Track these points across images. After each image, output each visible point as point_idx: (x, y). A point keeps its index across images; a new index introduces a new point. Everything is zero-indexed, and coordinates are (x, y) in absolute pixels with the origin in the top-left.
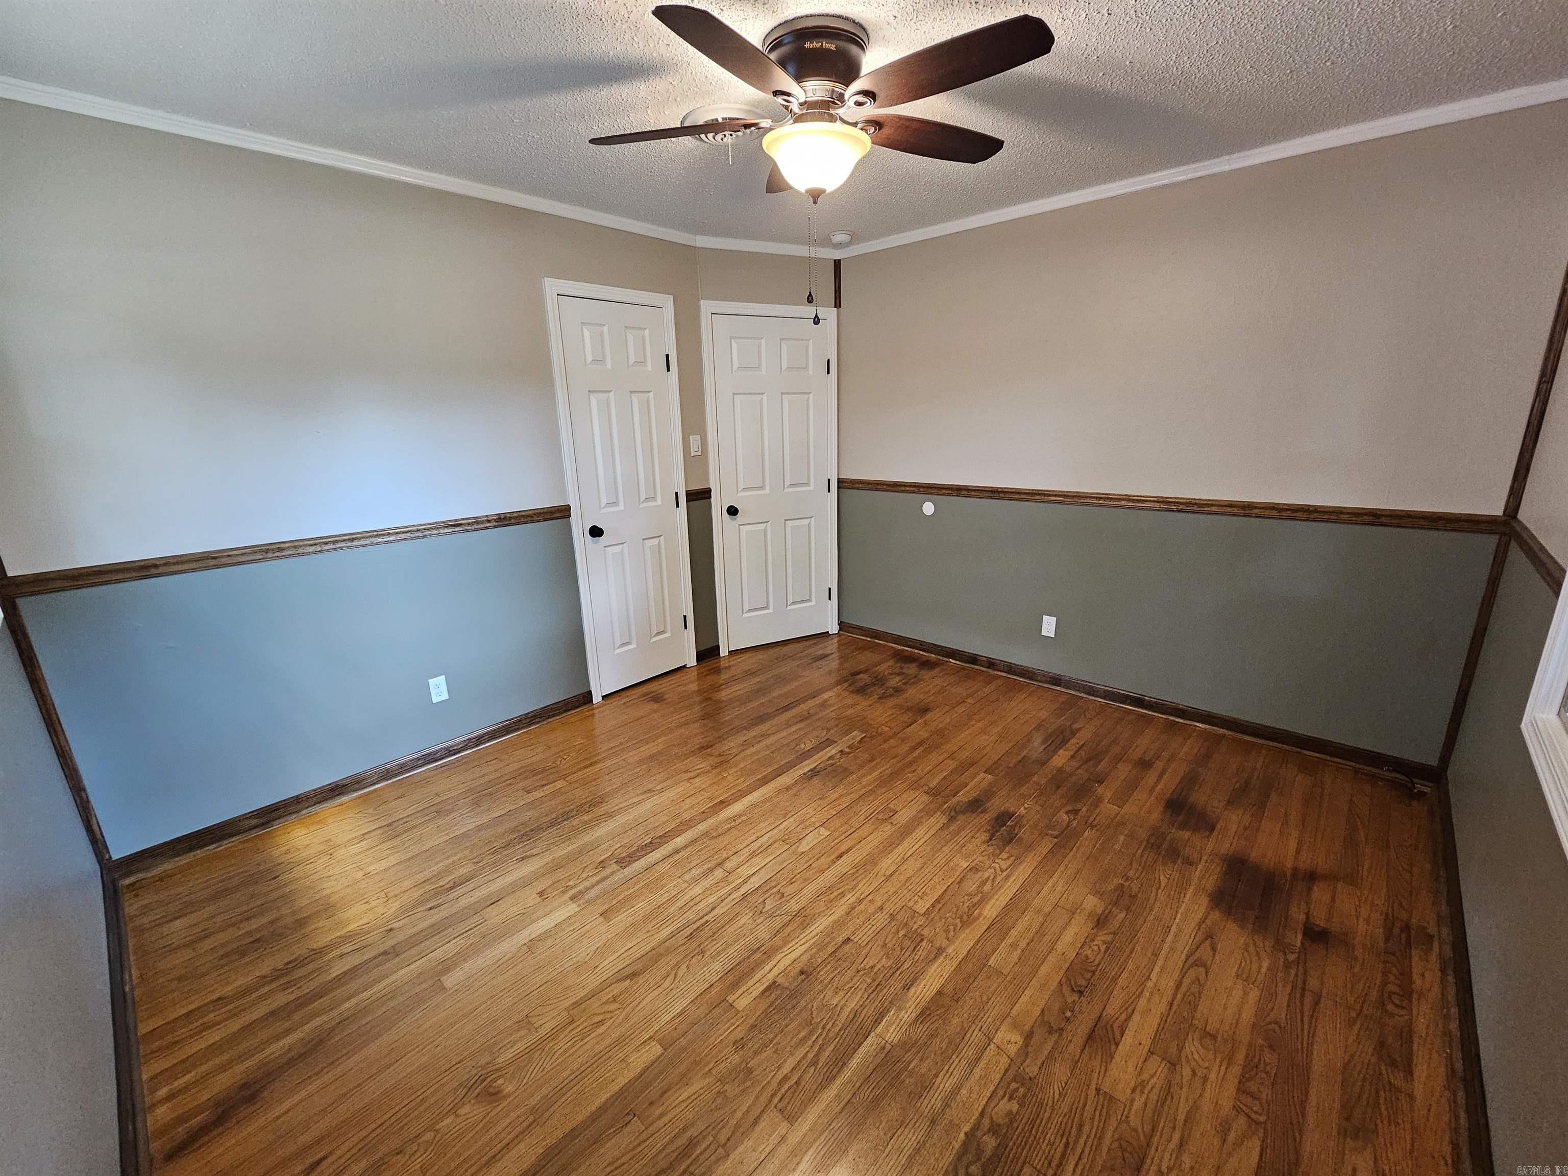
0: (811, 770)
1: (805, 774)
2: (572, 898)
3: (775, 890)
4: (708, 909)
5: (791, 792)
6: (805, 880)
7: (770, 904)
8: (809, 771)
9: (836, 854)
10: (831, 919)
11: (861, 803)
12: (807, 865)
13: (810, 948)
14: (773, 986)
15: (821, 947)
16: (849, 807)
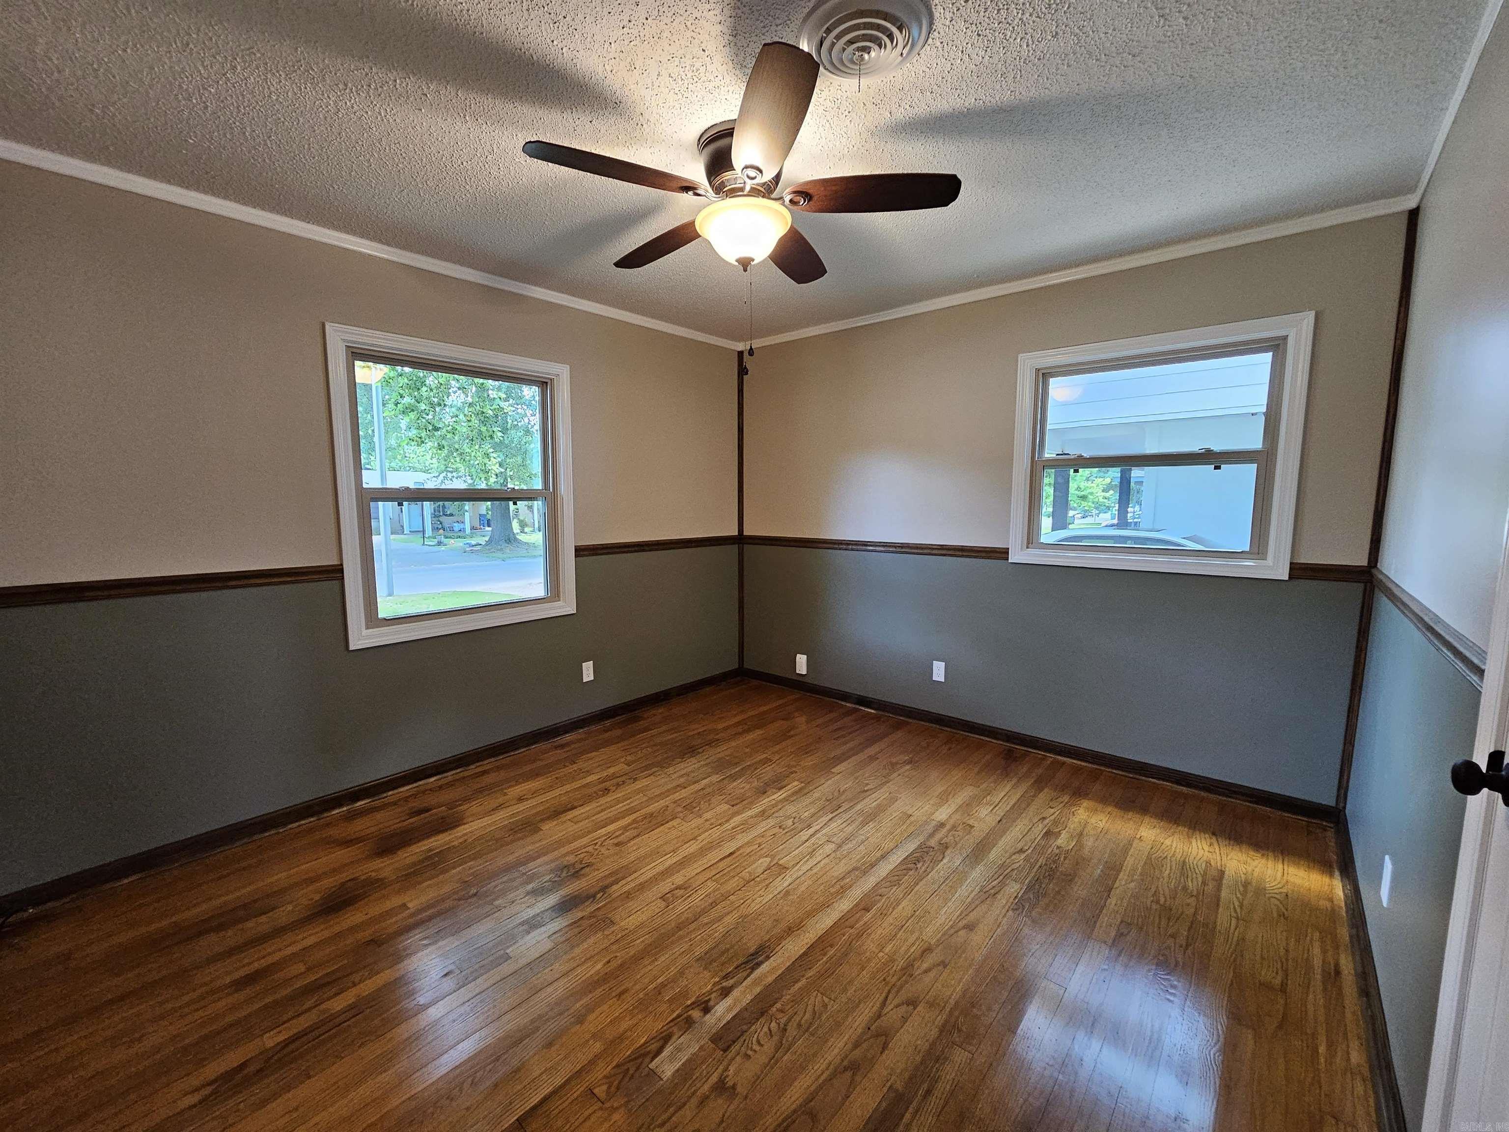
0: (759, 964)
1: (768, 958)
2: (942, 825)
3: (786, 830)
4: (835, 819)
5: (783, 925)
6: (763, 837)
7: (790, 822)
8: (761, 963)
9: (734, 856)
10: (743, 815)
11: (699, 910)
12: (761, 847)
13: (758, 803)
14: (780, 789)
15: (752, 803)
16: (714, 904)
